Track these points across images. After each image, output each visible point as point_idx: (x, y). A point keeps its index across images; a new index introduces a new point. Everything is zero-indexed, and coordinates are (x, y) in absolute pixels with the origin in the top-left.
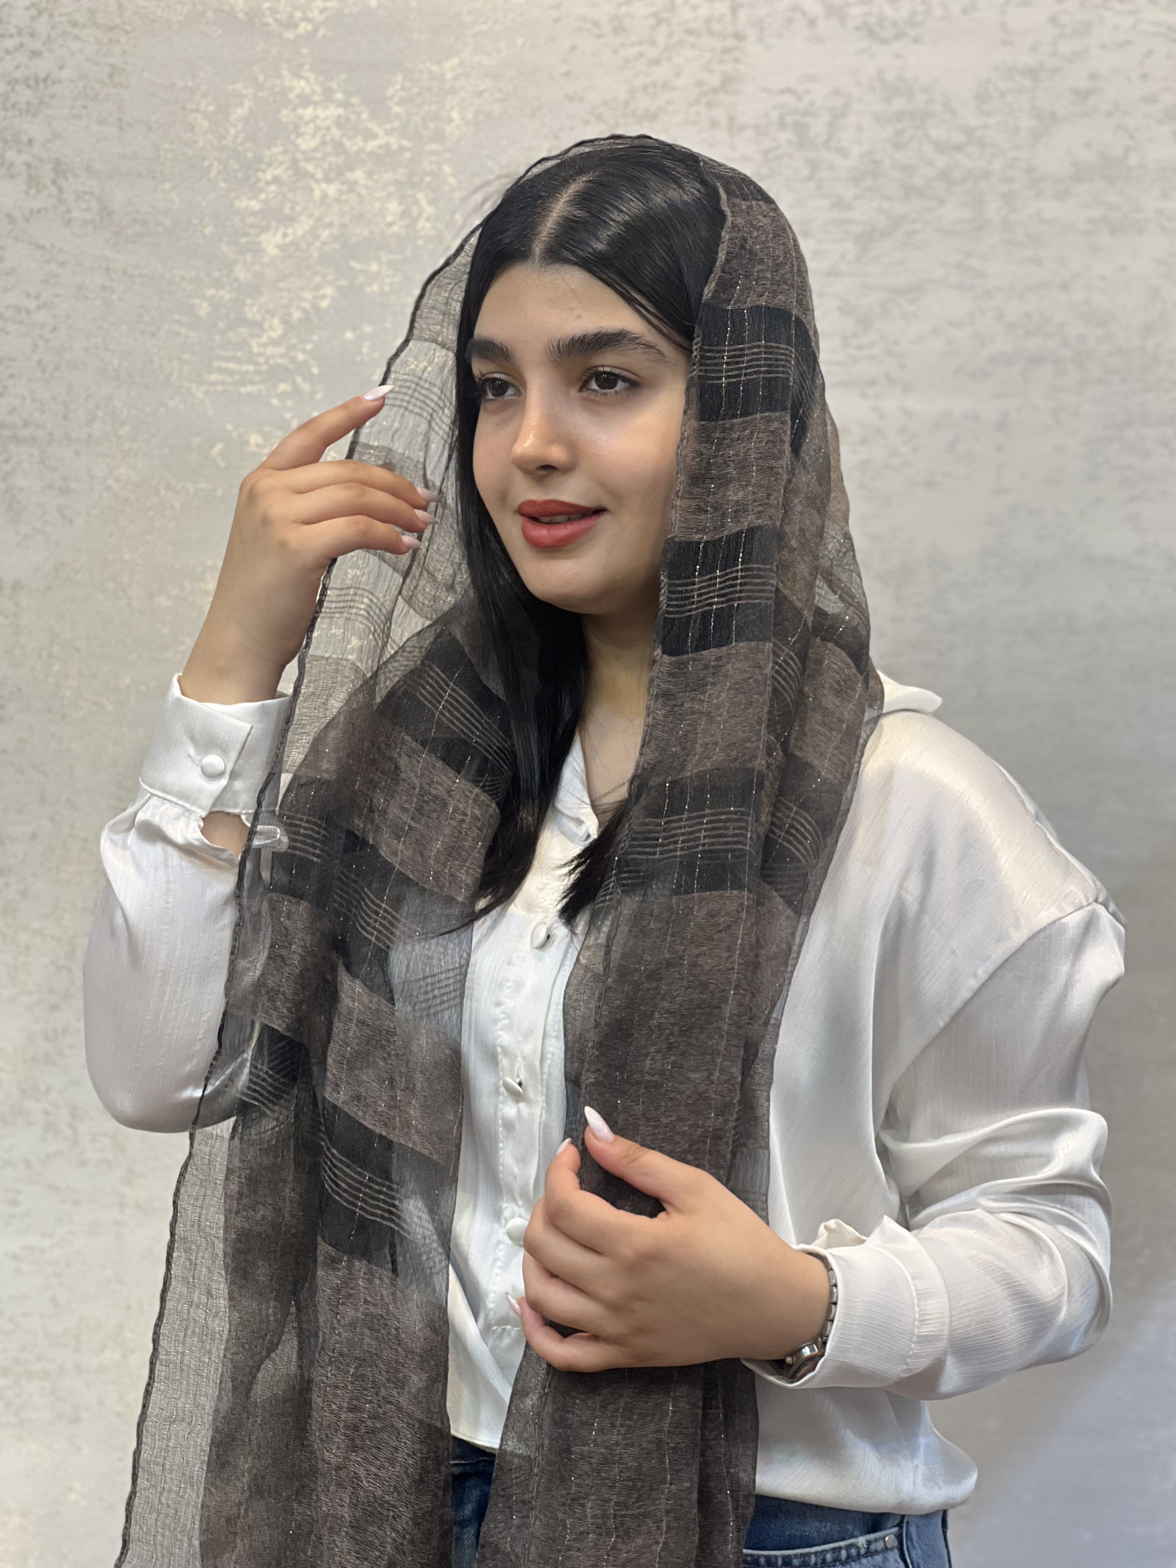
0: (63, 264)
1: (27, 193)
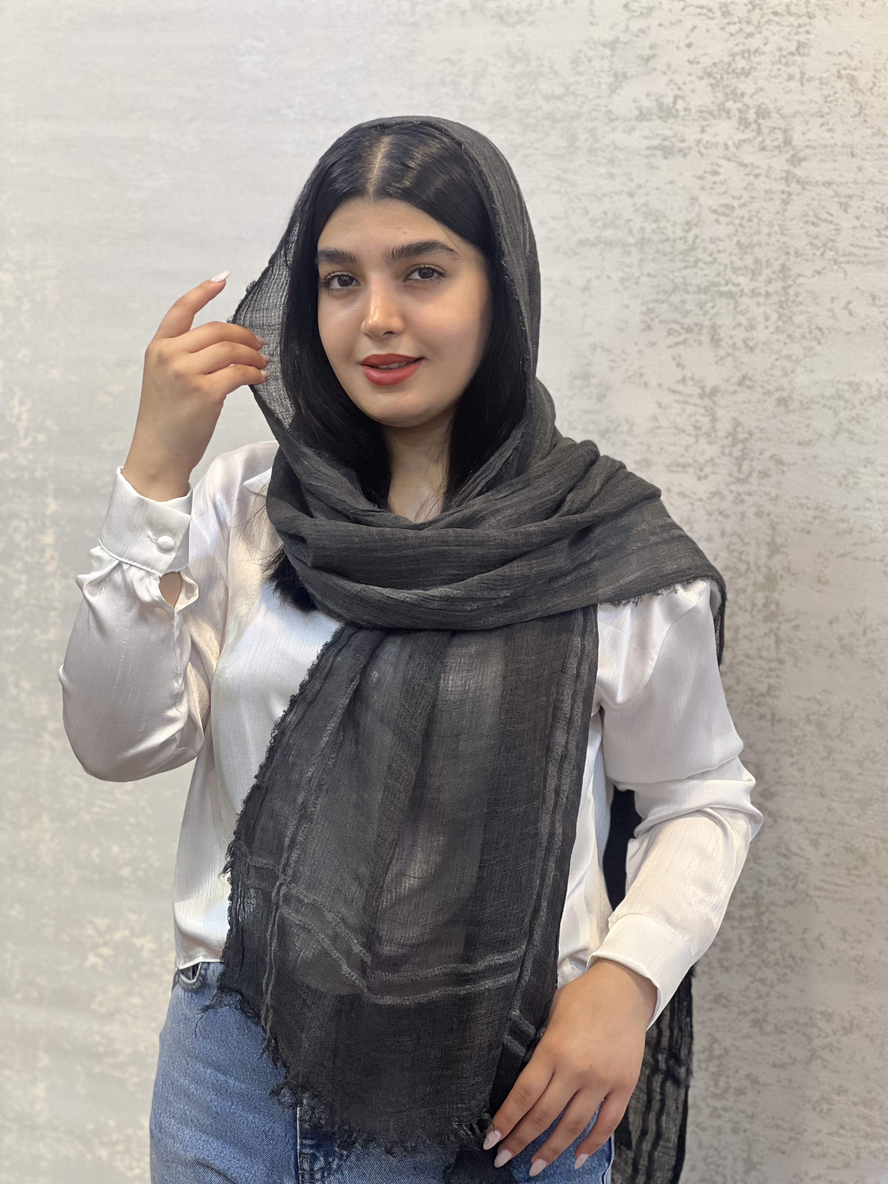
0: (757, 176)
1: (738, 129)
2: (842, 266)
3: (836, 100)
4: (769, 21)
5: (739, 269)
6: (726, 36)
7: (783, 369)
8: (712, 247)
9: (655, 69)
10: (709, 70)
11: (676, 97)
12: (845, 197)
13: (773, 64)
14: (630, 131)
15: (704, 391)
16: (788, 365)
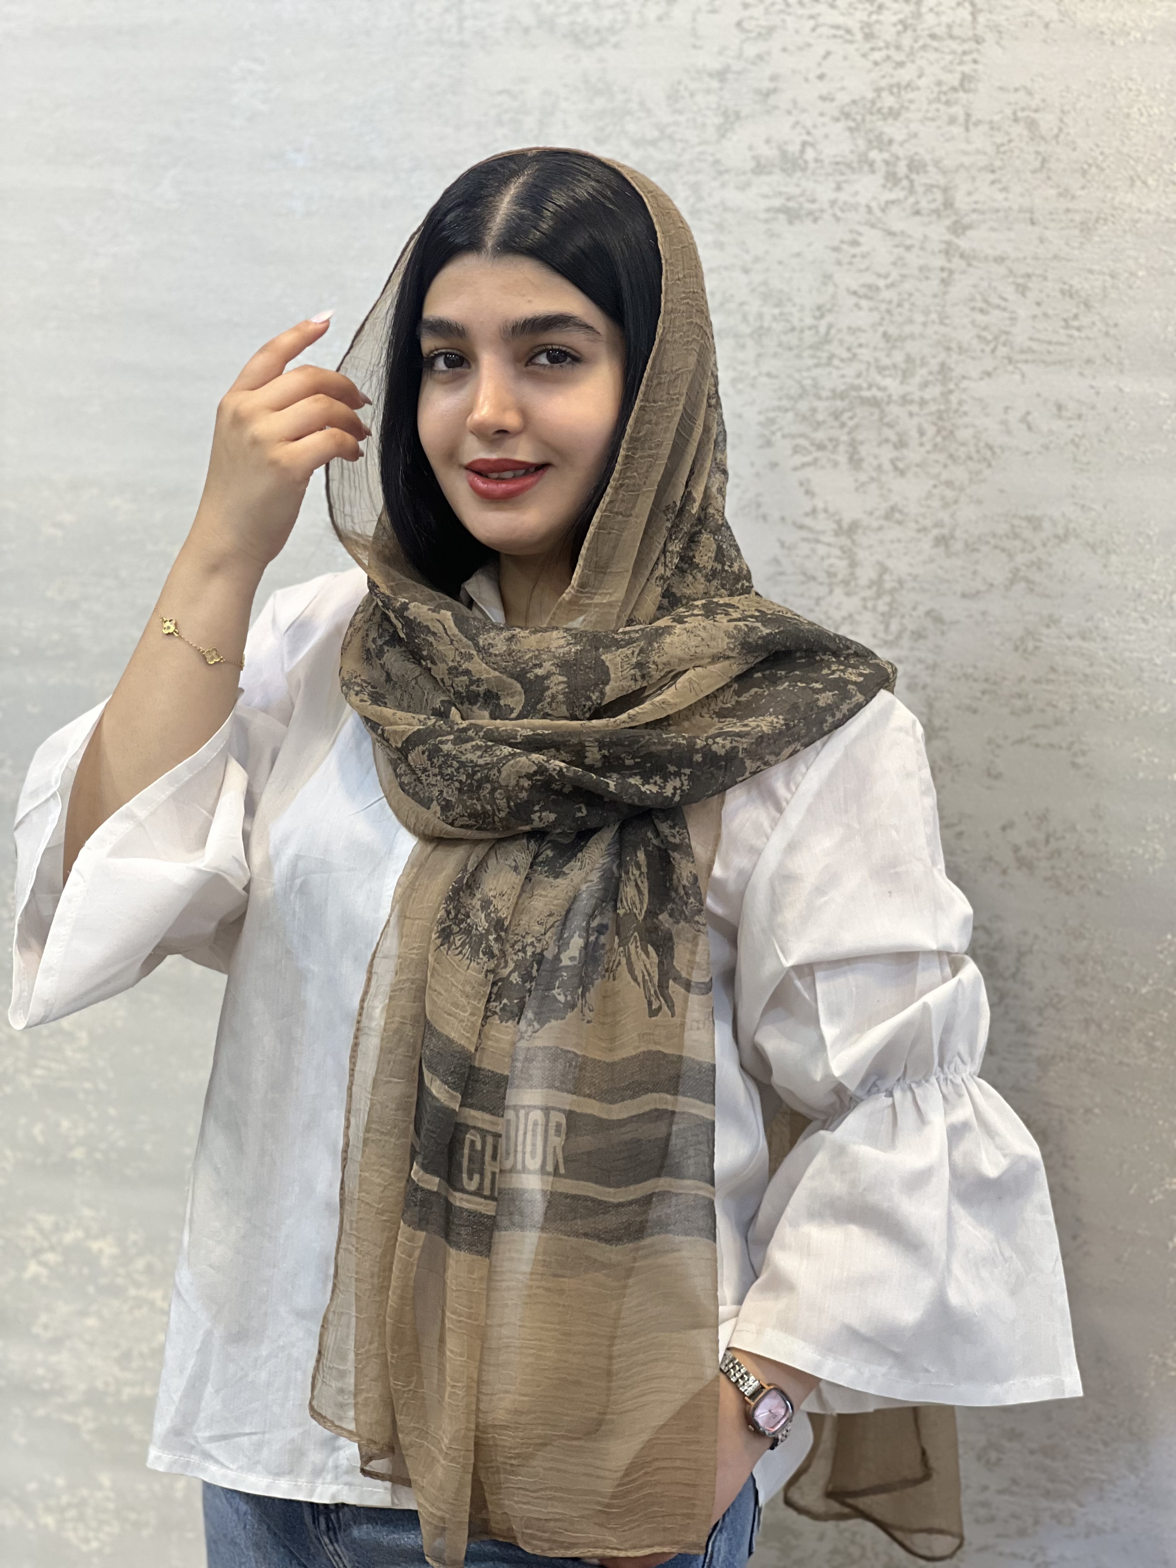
2: (1019, 365)
3: (1011, 151)
4: (924, 47)
5: (885, 368)
6: (869, 65)
7: (943, 498)
8: (850, 339)
9: (776, 107)
10: (847, 109)
11: (804, 144)
12: (1022, 276)
13: (930, 102)
14: (744, 187)
15: (840, 527)
16: (950, 494)
